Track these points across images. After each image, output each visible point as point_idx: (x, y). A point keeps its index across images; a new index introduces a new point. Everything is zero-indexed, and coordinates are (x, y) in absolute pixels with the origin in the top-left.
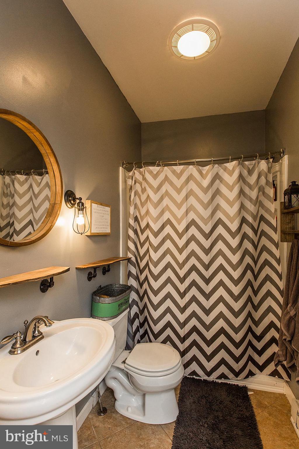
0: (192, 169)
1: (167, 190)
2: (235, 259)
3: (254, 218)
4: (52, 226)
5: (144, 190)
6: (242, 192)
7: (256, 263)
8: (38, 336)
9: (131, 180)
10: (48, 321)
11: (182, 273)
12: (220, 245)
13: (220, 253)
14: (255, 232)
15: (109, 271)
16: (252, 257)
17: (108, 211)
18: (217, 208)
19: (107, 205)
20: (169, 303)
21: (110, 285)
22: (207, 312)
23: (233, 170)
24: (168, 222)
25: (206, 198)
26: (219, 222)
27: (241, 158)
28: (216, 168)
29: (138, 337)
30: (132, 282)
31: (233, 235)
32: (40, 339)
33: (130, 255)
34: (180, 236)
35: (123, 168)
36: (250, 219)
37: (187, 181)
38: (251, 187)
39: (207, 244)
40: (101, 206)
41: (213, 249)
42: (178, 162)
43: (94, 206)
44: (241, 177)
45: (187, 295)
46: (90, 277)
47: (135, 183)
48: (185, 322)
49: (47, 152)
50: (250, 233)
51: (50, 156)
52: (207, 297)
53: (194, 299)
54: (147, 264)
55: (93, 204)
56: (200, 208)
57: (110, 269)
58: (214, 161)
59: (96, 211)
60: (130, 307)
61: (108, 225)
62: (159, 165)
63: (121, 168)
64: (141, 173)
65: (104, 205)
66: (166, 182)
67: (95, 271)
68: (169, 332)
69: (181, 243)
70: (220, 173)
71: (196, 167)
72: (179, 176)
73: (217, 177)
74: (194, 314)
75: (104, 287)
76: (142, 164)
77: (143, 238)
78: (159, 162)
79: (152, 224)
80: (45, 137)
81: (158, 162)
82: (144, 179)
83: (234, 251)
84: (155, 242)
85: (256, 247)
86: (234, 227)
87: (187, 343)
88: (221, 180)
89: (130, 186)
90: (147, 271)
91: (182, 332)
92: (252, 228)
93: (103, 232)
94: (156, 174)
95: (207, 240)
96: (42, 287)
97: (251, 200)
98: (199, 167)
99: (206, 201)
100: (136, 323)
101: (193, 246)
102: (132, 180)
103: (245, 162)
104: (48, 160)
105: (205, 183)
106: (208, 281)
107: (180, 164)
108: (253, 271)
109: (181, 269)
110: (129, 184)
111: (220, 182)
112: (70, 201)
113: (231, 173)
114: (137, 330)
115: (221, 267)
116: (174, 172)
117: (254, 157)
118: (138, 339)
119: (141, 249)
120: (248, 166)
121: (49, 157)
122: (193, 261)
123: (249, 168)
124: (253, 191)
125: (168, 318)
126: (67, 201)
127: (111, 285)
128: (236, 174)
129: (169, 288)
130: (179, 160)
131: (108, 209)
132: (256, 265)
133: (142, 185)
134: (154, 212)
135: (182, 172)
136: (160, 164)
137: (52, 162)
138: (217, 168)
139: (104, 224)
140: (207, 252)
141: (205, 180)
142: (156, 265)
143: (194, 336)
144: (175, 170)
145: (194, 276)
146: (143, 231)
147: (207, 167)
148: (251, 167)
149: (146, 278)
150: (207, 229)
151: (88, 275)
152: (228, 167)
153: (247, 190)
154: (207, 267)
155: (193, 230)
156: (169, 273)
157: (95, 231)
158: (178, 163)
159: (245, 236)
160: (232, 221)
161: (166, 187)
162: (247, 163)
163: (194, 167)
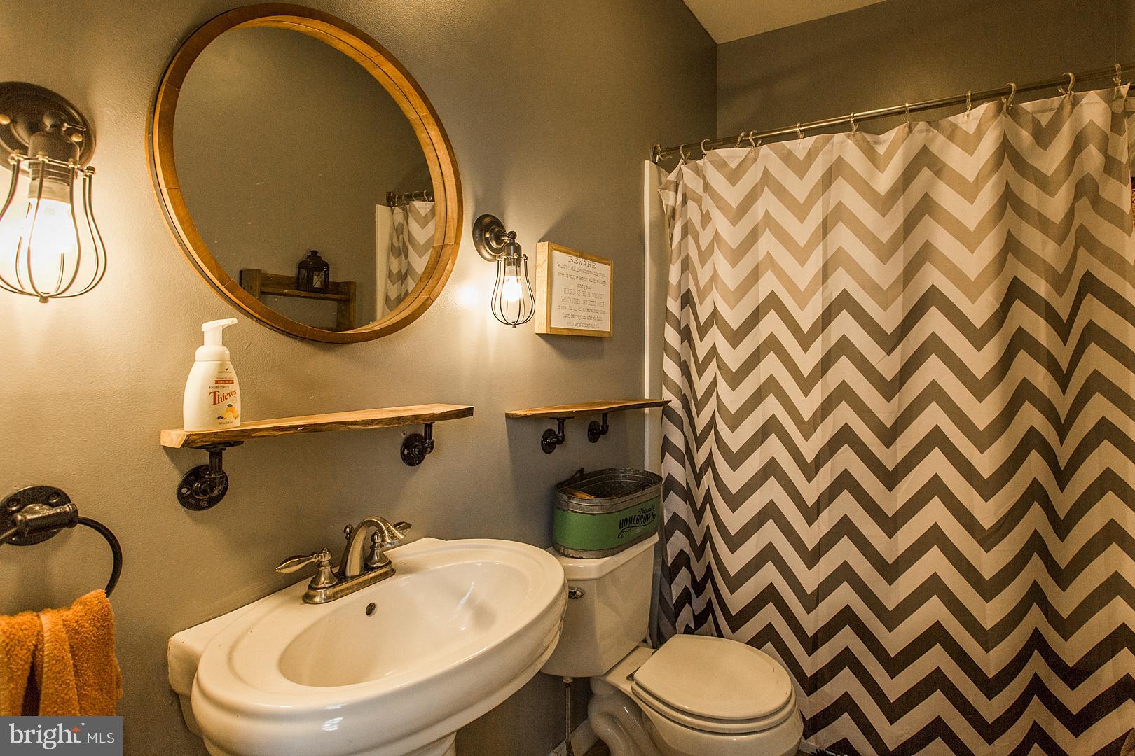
0: (844, 141)
1: (767, 213)
2: (983, 413)
3: (1058, 282)
4: (430, 301)
5: (706, 218)
6: (1009, 201)
7: (1062, 430)
8: (378, 568)
9: (672, 194)
10: (389, 531)
11: (809, 450)
12: (934, 370)
13: (934, 393)
14: (1062, 328)
15: (604, 431)
16: (1049, 411)
17: (603, 276)
18: (925, 254)
19: (601, 259)
20: (770, 533)
21: (611, 469)
22: (890, 572)
23: (979, 134)
24: (772, 302)
25: (885, 229)
26: (932, 298)
27: (1007, 93)
28: (921, 131)
29: (686, 615)
30: (674, 469)
31: (978, 338)
32: (381, 575)
33: (667, 395)
34: (805, 341)
35: (656, 164)
36: (1041, 287)
37: (828, 180)
38: (1044, 184)
39: (888, 366)
40: (581, 259)
41: (909, 380)
42: (801, 126)
43: (560, 257)
44: (1007, 152)
45: (824, 515)
46: (551, 442)
47: (684, 201)
48: (818, 591)
49: (421, 114)
50: (1041, 331)
51: (429, 124)
52: (891, 525)
53: (845, 528)
54: (712, 422)
55: (556, 253)
56: (865, 258)
57: (607, 427)
58: (912, 113)
59: (564, 271)
60: (666, 535)
61: (604, 312)
62: (745, 144)
63: (647, 163)
64: (699, 172)
65: (593, 258)
66: (766, 187)
67: (561, 428)
68: (770, 614)
69: (807, 361)
70: (934, 149)
71: (854, 135)
72: (801, 168)
73: (923, 160)
74: (844, 573)
75: (593, 474)
76: (700, 148)
77: (702, 349)
78: (745, 136)
79: (724, 311)
80: (411, 76)
81: (742, 134)
82: (707, 187)
83: (979, 389)
84: (734, 358)
85: (1063, 379)
86: (979, 311)
87: (825, 654)
88: (938, 168)
89: (670, 209)
90: (711, 440)
91: (812, 622)
92: (1050, 315)
93: (586, 328)
94: (736, 168)
95: (889, 354)
96: (406, 452)
97: (1043, 224)
98: (863, 133)
99: (885, 237)
100: (683, 580)
101: (844, 370)
102: (677, 194)
103: (1023, 105)
104: (424, 135)
105: (884, 181)
106: (891, 479)
107: (807, 133)
108: (1049, 456)
109: (807, 437)
110: (666, 205)
111: (935, 174)
112: (487, 241)
113: (970, 144)
114: (685, 598)
115: (936, 439)
116: (788, 158)
117: (1056, 85)
118: (687, 625)
119: (700, 379)
120: (1035, 115)
121: (427, 127)
122: (844, 415)
123: (1037, 124)
124: (1053, 195)
125: (769, 574)
126: (480, 241)
127: (613, 470)
128: (988, 145)
129: (772, 491)
130: (803, 122)
131: (605, 270)
132: (1062, 438)
133: (701, 205)
134: (730, 276)
135: (811, 155)
136: (749, 140)
137: (434, 139)
138: (924, 134)
139: (591, 308)
140: (889, 389)
141: (882, 172)
142: (735, 422)
143: (846, 638)
144: (790, 153)
145: (846, 459)
146: (703, 331)
147: (891, 135)
148: (1044, 119)
149: (710, 460)
150: (889, 320)
151: (543, 437)
152: (964, 127)
153: (1030, 194)
154: (889, 436)
155: (845, 325)
156: (773, 448)
157: (561, 323)
158: (801, 131)
159: (1020, 342)
160: (972, 291)
161: (768, 203)
162: (1028, 106)
163: (848, 137)
